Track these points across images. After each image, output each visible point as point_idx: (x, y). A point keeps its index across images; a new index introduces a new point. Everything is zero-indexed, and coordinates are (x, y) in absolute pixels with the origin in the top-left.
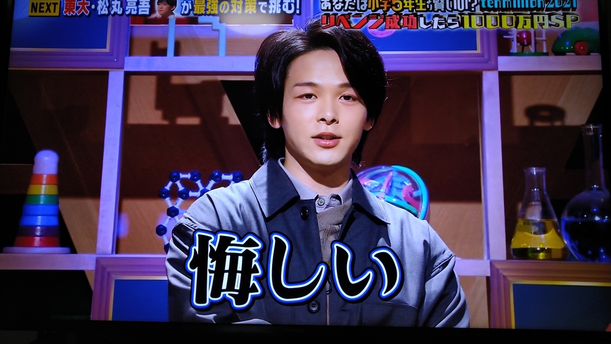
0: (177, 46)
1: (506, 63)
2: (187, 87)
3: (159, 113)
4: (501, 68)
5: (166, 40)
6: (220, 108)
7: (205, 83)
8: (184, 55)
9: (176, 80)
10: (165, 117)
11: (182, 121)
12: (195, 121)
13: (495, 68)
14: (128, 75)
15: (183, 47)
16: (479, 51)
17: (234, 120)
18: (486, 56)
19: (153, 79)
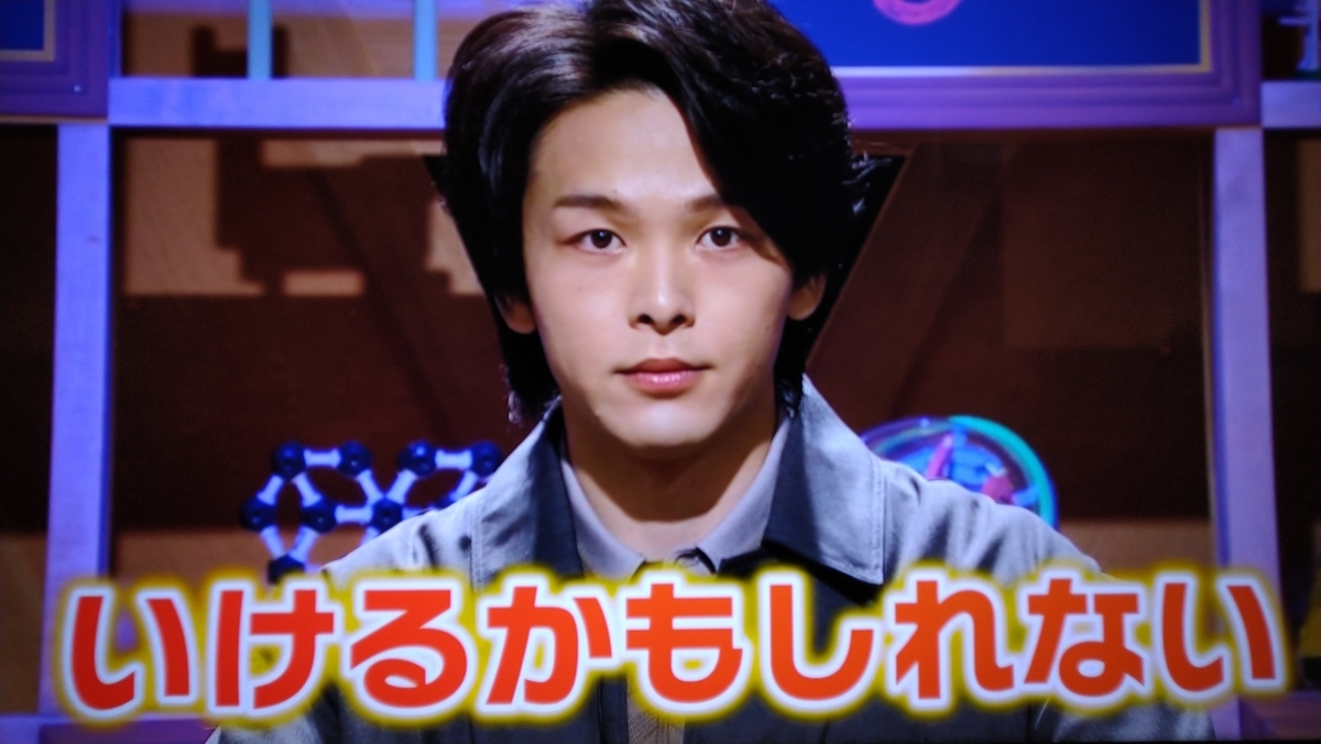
0: (280, 41)
1: (1282, 104)
2: (318, 178)
3: (229, 261)
4: (1272, 119)
5: (241, 23)
6: (420, 241)
7: (372, 164)
8: (304, 73)
9: (279, 155)
10: (249, 271)
11: (304, 284)
12: (343, 284)
13: (1253, 119)
14: (121, 138)
15: (298, 46)
16: (1205, 66)
17: (467, 281)
18: (1227, 82)
19: (205, 150)
